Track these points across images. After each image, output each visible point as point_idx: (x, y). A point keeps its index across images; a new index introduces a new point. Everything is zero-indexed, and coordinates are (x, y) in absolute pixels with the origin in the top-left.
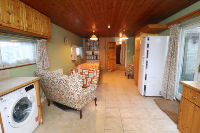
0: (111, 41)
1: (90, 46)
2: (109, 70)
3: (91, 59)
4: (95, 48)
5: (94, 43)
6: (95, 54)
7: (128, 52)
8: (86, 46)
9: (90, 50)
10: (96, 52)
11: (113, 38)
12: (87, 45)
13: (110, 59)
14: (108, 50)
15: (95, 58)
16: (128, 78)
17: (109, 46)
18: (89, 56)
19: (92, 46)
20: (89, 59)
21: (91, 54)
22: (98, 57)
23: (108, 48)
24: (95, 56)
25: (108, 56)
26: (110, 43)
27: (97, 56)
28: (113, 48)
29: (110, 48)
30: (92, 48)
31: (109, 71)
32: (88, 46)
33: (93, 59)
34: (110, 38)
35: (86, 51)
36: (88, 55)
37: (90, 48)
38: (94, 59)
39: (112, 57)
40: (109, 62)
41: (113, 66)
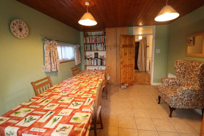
0: (125, 34)
1: (91, 44)
2: (123, 84)
3: (93, 64)
4: (99, 47)
5: (98, 39)
6: (99, 57)
7: (157, 52)
8: (85, 44)
9: (91, 50)
10: (101, 54)
11: (130, 28)
12: (86, 41)
13: (125, 66)
14: (121, 49)
15: (99, 64)
16: (170, 116)
17: (123, 43)
18: (90, 60)
19: (94, 44)
20: (90, 64)
21: (94, 57)
22: (104, 62)
23: (121, 46)
24: (99, 61)
25: (122, 60)
26: (125, 36)
27: (102, 60)
28: (130, 46)
29: (124, 46)
30: (94, 47)
31: (123, 87)
32: (88, 44)
33: (95, 64)
34: (125, 28)
35: (85, 51)
36: (88, 59)
37: (91, 47)
38: (97, 64)
39: (127, 63)
40: (122, 70)
41: (129, 77)
